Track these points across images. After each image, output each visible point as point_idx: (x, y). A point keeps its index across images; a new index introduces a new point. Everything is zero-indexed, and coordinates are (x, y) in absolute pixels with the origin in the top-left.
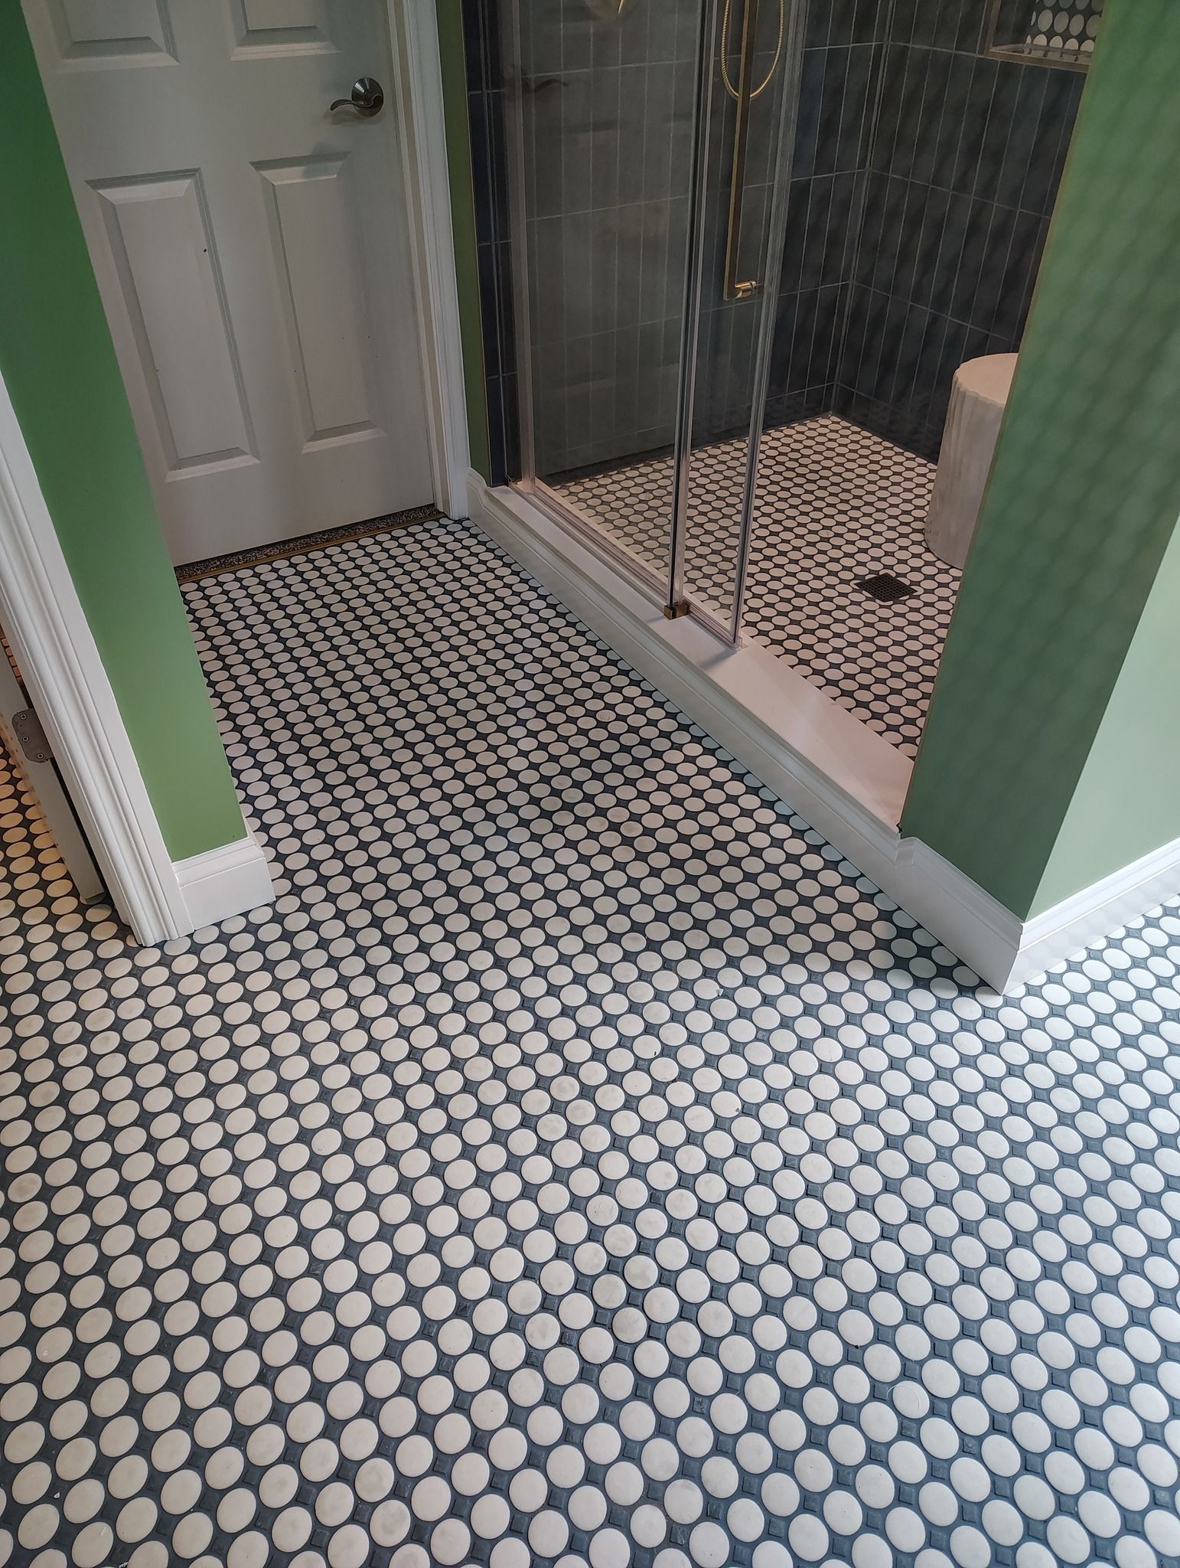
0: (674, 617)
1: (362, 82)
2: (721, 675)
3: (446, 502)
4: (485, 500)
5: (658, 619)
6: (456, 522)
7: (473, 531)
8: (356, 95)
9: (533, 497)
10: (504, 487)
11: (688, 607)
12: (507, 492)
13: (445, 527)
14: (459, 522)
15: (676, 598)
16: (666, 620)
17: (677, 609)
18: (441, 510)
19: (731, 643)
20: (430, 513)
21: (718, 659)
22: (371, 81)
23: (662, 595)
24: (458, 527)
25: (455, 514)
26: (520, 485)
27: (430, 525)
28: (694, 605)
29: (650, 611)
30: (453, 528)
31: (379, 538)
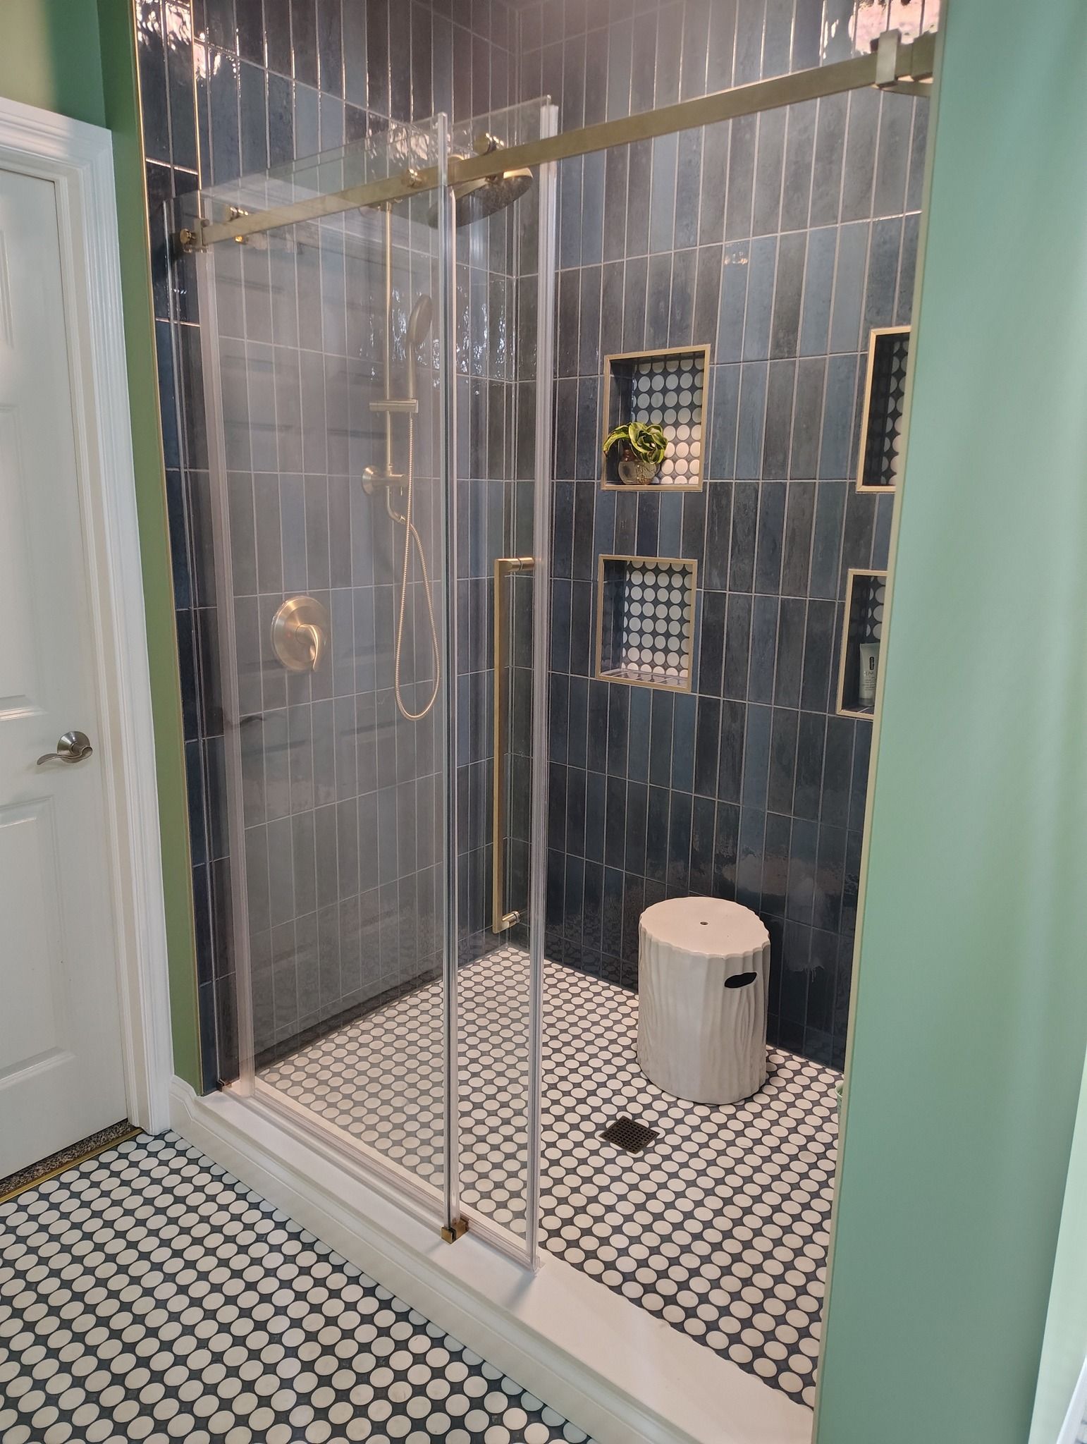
0: (454, 1238)
1: (68, 735)
2: (531, 1312)
3: (144, 1113)
4: (194, 1112)
5: (437, 1245)
6: (156, 1138)
7: (180, 1146)
8: (62, 746)
9: (252, 1102)
10: (216, 1093)
11: (467, 1223)
12: (221, 1099)
13: (144, 1146)
14: (160, 1137)
15: (454, 1215)
16: (446, 1245)
17: (456, 1228)
18: (137, 1125)
19: (528, 1266)
20: (124, 1131)
21: (522, 1289)
22: (77, 733)
23: (436, 1212)
24: (161, 1144)
25: (155, 1129)
26: (237, 1087)
27: (126, 1147)
28: (475, 1221)
29: (427, 1237)
30: (156, 1146)
31: (66, 1178)
